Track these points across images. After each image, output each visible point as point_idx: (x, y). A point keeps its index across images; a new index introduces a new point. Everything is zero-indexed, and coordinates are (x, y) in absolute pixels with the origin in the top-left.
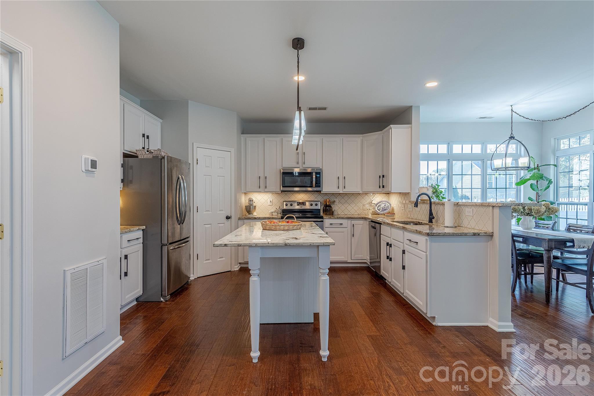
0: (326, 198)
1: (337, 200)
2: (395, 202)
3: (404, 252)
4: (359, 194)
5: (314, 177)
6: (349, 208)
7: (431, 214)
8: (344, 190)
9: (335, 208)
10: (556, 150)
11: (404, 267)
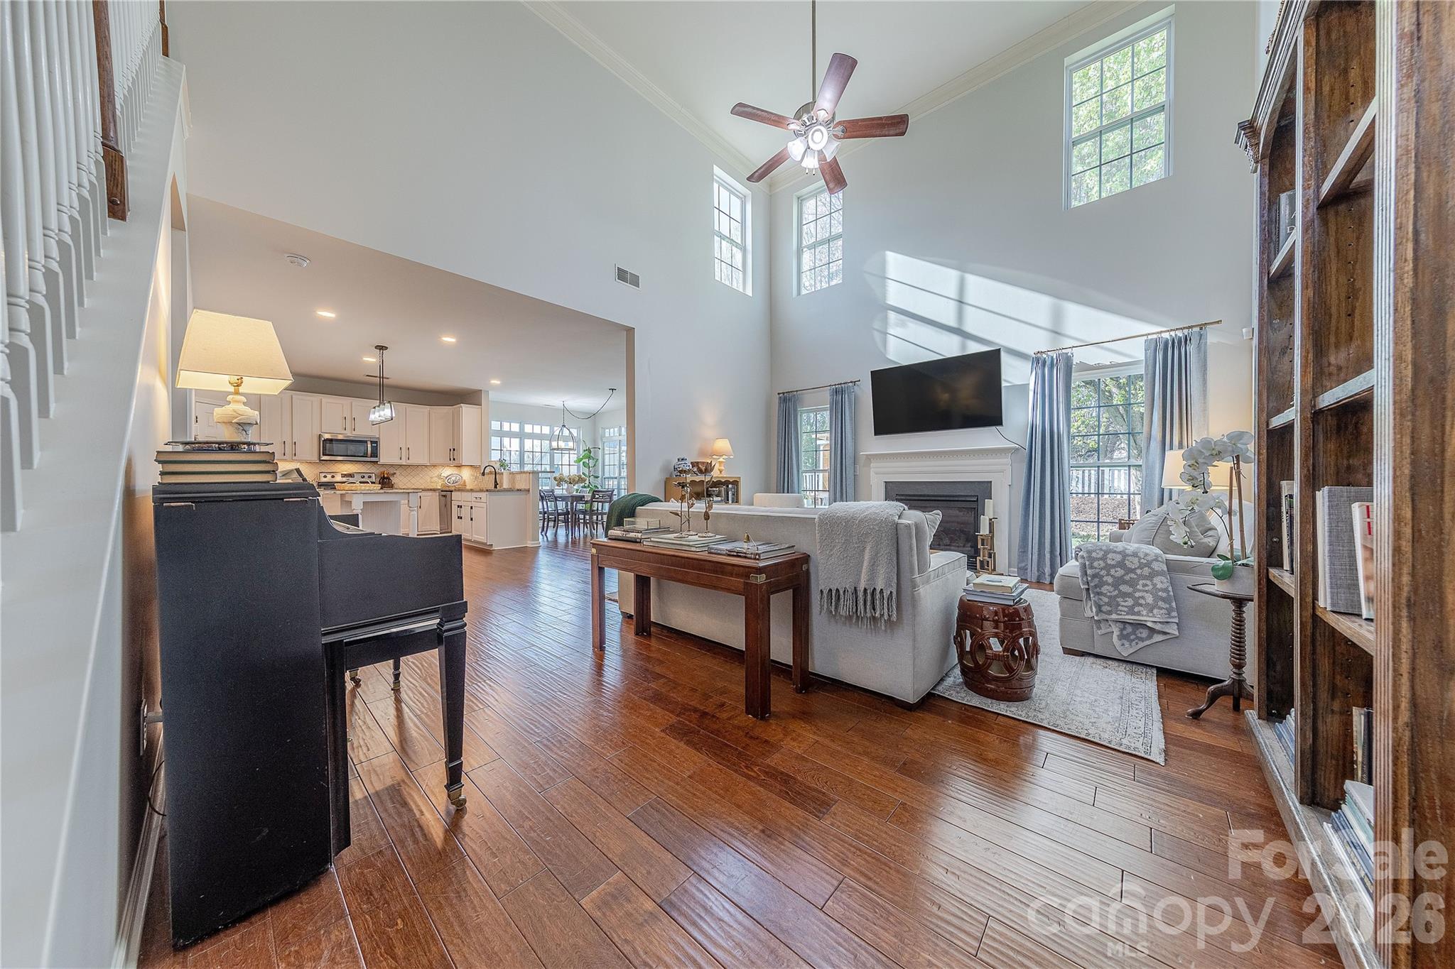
0: (382, 469)
1: (397, 472)
2: (466, 475)
3: (472, 508)
4: (426, 466)
5: (369, 446)
6: (413, 480)
7: (496, 481)
8: (408, 461)
9: (394, 480)
10: (603, 436)
11: (472, 519)
